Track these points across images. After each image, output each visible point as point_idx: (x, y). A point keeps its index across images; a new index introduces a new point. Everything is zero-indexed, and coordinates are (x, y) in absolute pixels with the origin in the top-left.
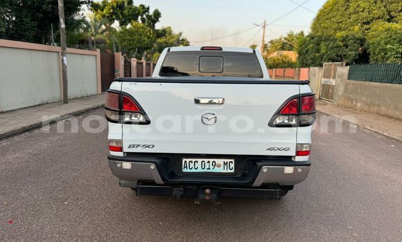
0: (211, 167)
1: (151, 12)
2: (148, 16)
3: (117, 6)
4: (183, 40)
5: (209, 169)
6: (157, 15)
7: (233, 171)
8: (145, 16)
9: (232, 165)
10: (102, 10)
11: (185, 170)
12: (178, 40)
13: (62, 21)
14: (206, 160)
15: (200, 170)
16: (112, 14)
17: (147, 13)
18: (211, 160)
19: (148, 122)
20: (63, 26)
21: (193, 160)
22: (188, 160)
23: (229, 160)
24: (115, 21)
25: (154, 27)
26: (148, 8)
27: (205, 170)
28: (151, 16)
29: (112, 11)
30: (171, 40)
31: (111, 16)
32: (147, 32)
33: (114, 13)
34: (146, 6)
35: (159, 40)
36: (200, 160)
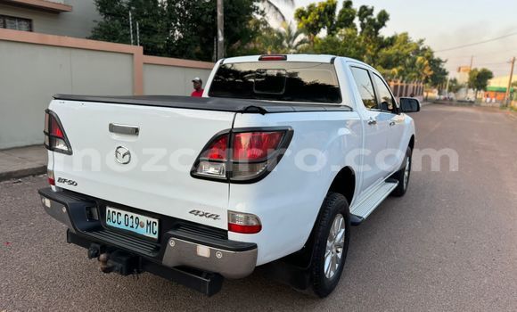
0: (135, 226)
1: (375, 15)
2: (369, 20)
3: (325, 10)
4: (424, 50)
5: (132, 227)
6: (384, 17)
7: (156, 237)
8: (365, 21)
9: (156, 228)
10: (307, 18)
11: (108, 223)
12: (418, 49)
13: (220, 33)
14: (130, 214)
15: (122, 226)
16: (317, 22)
17: (369, 17)
18: (135, 215)
19: (70, 153)
20: (221, 39)
21: (117, 211)
22: (112, 210)
23: (153, 220)
24: (322, 29)
25: (377, 33)
26: (372, 10)
27: (128, 228)
28: (374, 20)
29: (317, 17)
30: (406, 51)
31: (317, 24)
32: (355, 42)
33: (320, 20)
34: (370, 7)
35: (384, 51)
36: (123, 213)
